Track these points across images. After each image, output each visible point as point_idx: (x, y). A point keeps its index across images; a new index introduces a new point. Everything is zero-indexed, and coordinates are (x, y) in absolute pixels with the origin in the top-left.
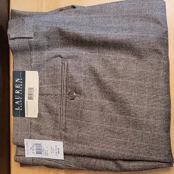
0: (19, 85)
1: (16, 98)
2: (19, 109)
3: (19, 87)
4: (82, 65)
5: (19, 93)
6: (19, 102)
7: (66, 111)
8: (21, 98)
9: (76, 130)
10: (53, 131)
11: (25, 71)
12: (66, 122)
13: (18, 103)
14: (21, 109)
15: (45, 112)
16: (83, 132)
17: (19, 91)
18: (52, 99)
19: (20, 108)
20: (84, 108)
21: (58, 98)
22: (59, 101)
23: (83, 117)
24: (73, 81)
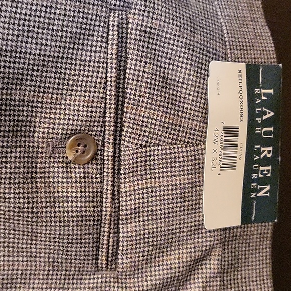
0: (261, 175)
1: (272, 129)
2: (264, 91)
3: (261, 168)
4: (42, 260)
5: (263, 149)
6: (264, 118)
7: (104, 88)
8: (258, 130)
9: (62, 12)
10: (153, 8)
11: (242, 224)
12: (104, 45)
13: (265, 113)
14: (257, 91)
15: (183, 83)
16: (34, 7)
17: (262, 156)
18: (154, 134)
19: (259, 96)
20: (32, 107)
21: (134, 139)
22: (129, 127)
23: (33, 70)
24: (79, 204)
